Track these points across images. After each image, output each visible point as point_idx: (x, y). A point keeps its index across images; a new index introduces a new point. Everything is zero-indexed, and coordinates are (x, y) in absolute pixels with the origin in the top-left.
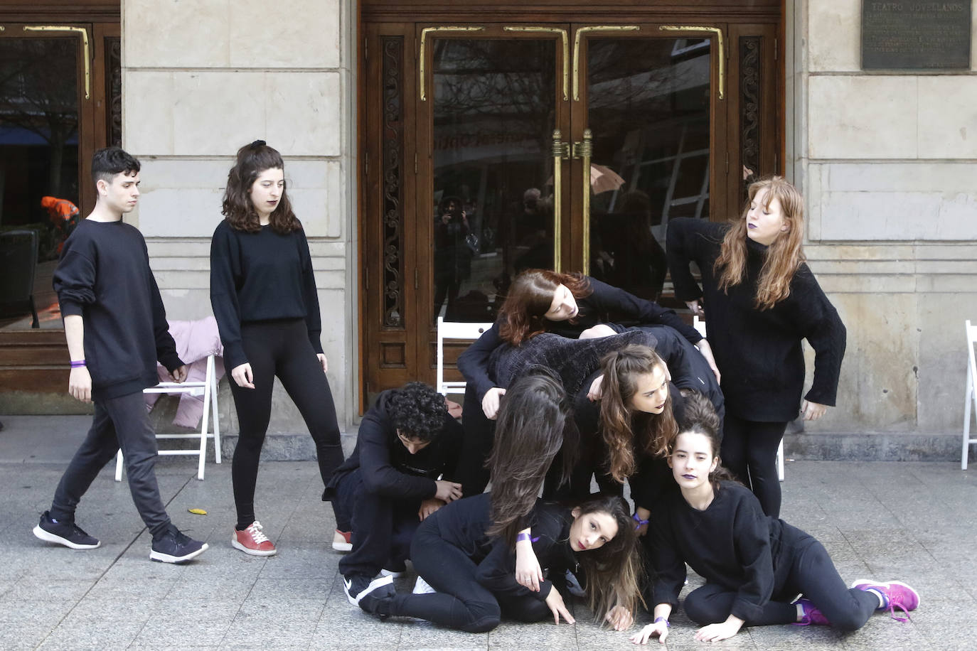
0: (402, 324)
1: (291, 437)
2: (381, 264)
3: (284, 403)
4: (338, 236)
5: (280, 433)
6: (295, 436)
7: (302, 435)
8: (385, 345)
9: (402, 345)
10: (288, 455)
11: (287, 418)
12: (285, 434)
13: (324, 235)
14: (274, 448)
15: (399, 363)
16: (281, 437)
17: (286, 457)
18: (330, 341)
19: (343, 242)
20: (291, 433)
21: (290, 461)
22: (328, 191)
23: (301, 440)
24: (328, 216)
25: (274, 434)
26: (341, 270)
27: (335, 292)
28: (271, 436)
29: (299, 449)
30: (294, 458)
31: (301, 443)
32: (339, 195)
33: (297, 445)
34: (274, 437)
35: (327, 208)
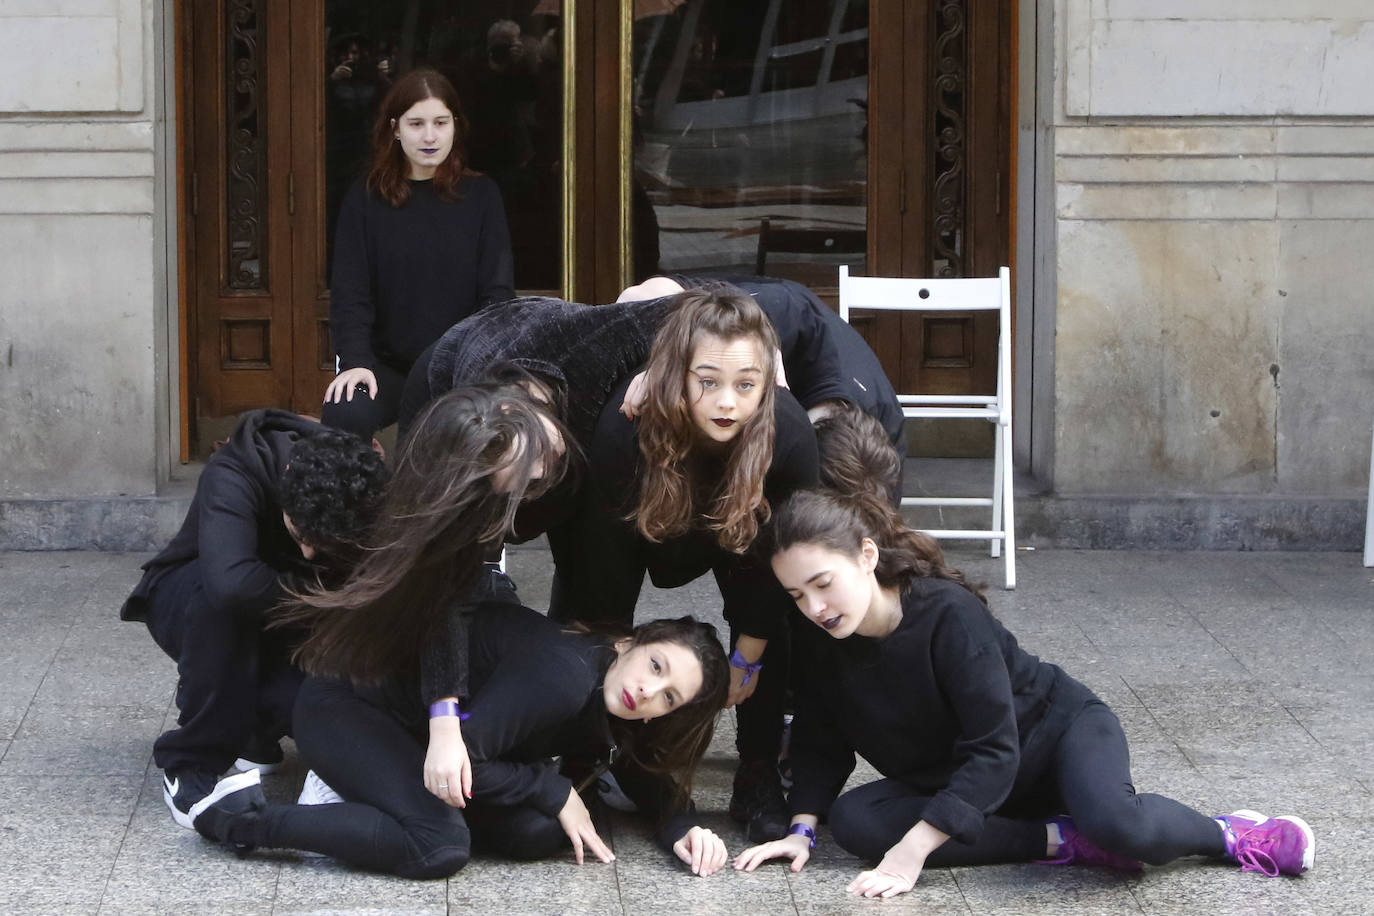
0: (264, 283)
1: (49, 503)
2: (221, 166)
3: (37, 438)
4: (138, 109)
5: (27, 495)
6: (60, 502)
7: (71, 500)
8: (230, 324)
9: (265, 324)
10: (44, 539)
11: (43, 467)
12: (38, 496)
13: (112, 108)
14: (17, 525)
15: (258, 360)
16: (31, 503)
17: (41, 542)
18: (126, 316)
19: (148, 121)
20: (47, 497)
21: (49, 550)
22: (120, 21)
23: (70, 510)
24: (119, 70)
25: (17, 497)
26: (148, 177)
27: (135, 220)
28: (12, 503)
29: (67, 528)
30: (55, 545)
31: (69, 516)
32: (139, 29)
33: (62, 518)
34: (17, 504)
35: (118, 54)
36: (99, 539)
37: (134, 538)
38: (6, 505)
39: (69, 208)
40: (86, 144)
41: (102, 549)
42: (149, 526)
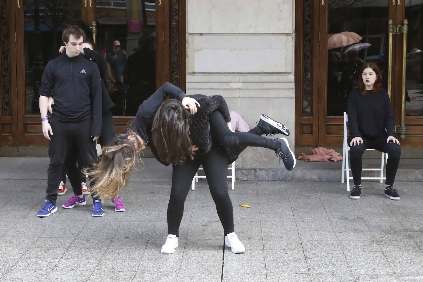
0: (311, 114)
1: (268, 169)
2: (302, 85)
3: (265, 153)
4: (291, 72)
5: (262, 167)
6: (271, 169)
7: (274, 169)
8: (303, 125)
9: (312, 125)
10: (267, 178)
11: (266, 160)
12: (265, 167)
13: (284, 72)
14: (260, 175)
15: (310, 134)
16: (264, 169)
17: (266, 179)
18: (288, 123)
19: (293, 75)
20: (267, 168)
21: (268, 181)
22: (286, 50)
23: (273, 171)
24: (286, 62)
25: (260, 168)
26: (293, 89)
27: (291, 99)
28: (259, 169)
29: (273, 175)
30: (270, 179)
31: (273, 172)
32: (291, 52)
33: (272, 173)
34: (260, 169)
35: (286, 59)
36: (280, 178)
37: (289, 178)
38: (258, 170)
39: (274, 96)
40: (277, 81)
41: (281, 181)
42: (293, 175)
